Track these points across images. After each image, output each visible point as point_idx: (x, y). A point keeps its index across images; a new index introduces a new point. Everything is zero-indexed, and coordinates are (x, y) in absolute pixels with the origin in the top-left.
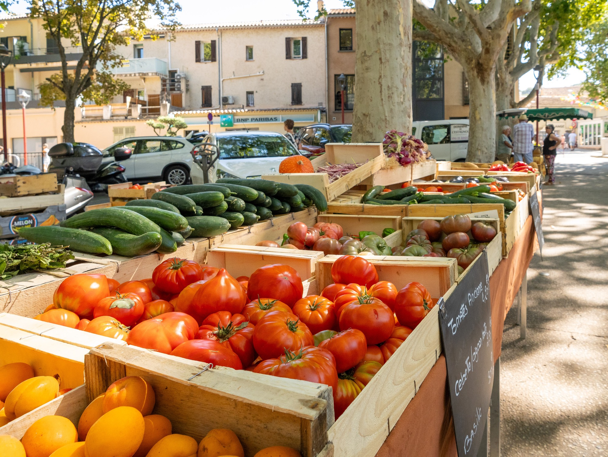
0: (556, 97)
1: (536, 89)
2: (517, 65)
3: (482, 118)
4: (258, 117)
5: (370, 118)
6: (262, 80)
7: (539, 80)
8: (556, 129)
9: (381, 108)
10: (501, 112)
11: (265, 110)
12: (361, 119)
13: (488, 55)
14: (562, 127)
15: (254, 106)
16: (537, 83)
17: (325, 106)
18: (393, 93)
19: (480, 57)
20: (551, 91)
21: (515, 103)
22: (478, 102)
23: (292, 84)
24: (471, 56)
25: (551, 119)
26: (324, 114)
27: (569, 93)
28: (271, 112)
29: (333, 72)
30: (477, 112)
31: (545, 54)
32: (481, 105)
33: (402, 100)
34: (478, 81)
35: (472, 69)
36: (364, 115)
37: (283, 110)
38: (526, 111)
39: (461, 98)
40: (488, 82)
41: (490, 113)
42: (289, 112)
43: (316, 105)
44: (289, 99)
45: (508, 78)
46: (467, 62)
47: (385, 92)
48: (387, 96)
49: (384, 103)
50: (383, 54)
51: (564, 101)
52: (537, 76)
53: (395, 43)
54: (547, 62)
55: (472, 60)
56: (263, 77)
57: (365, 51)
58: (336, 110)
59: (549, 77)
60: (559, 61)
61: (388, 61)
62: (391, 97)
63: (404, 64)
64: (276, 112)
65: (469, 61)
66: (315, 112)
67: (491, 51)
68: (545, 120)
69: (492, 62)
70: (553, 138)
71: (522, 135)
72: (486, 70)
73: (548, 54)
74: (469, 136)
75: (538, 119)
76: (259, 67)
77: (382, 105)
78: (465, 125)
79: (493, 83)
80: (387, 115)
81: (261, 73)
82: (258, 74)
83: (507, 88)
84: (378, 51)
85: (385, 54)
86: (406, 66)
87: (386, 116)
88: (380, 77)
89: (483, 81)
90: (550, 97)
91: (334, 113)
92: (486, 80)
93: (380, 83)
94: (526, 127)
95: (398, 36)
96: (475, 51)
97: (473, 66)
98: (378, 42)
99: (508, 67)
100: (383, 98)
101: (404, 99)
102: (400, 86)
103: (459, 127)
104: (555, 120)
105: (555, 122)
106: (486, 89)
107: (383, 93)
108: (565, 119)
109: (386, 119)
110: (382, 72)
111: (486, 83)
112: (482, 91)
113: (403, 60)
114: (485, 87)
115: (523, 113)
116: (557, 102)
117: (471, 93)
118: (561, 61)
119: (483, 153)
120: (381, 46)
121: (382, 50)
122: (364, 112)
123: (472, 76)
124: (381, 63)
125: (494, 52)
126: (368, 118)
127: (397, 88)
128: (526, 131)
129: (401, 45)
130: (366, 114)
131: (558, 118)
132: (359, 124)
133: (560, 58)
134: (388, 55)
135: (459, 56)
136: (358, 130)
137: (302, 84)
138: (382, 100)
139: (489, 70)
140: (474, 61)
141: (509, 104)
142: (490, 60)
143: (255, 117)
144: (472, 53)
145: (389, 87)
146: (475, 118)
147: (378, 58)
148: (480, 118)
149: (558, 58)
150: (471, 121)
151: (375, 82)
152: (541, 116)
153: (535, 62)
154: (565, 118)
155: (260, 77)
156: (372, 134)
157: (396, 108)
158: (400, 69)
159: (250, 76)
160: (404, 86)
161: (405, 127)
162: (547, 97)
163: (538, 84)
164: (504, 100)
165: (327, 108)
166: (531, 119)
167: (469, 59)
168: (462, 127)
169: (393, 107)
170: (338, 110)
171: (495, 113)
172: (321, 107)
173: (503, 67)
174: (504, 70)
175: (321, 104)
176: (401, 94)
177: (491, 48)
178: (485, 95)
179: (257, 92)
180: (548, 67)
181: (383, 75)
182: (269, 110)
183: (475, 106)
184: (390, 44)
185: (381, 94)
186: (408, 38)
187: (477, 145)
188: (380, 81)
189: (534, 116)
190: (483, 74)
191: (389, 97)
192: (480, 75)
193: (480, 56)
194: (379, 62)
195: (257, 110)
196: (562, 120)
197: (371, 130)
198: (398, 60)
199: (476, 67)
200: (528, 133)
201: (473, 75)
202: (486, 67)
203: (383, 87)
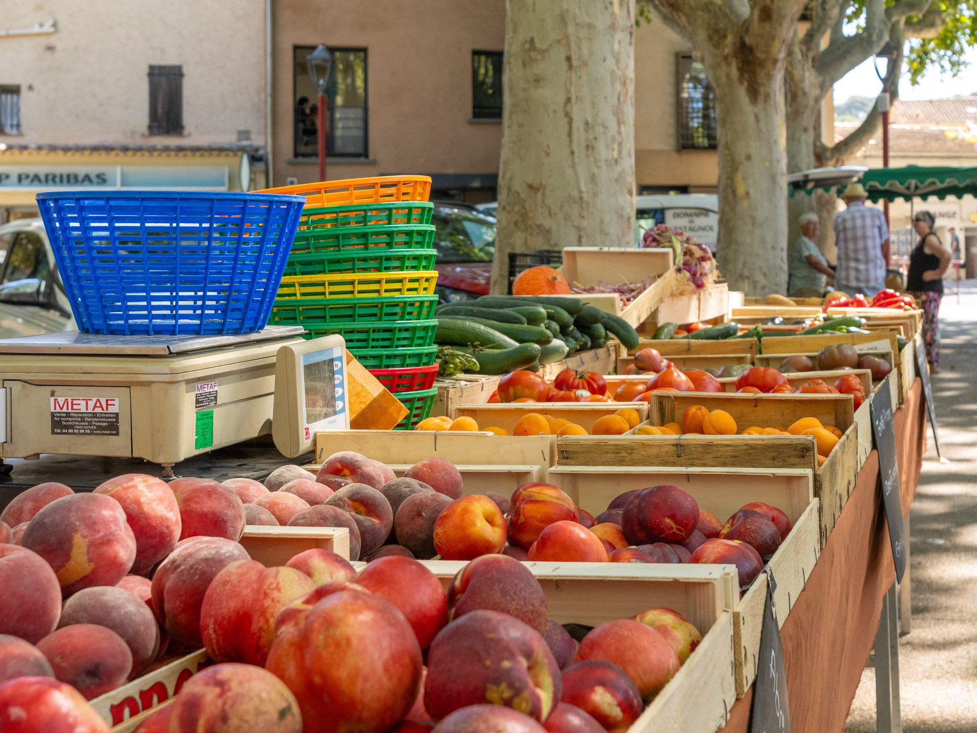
0: (933, 127)
1: (880, 109)
2: (833, 43)
3: (752, 192)
4: (42, 170)
5: (544, 195)
6: (51, 49)
7: (890, 85)
8: (939, 222)
9: (569, 172)
10: (798, 176)
11: (66, 149)
12: (523, 196)
13: (767, 26)
14: (953, 215)
15: (20, 134)
16: (884, 91)
17: (260, 140)
18: (596, 139)
19: (747, 30)
20: (918, 111)
21: (824, 149)
22: (740, 151)
23: (152, 68)
24: (721, 25)
25: (924, 197)
26: (261, 166)
27: (967, 116)
28: (86, 156)
29: (290, 38)
30: (739, 176)
31: (903, 13)
32: (749, 158)
33: (615, 154)
34: (742, 93)
35: (726, 58)
36: (531, 187)
37: (125, 149)
38: (861, 175)
39: (672, 131)
40: (767, 97)
41: (773, 179)
42: (146, 157)
43: (228, 139)
44: (141, 116)
45: (809, 78)
46: (710, 38)
47: (580, 135)
48: (584, 144)
49: (576, 160)
50: (574, 47)
51: (955, 139)
52: (883, 73)
53: (601, 23)
54: (909, 33)
55: (725, 36)
56: (52, 41)
57: (532, 41)
58: (296, 155)
59: (916, 73)
60: (940, 29)
61: (585, 64)
62: (593, 148)
63: (619, 73)
64: (103, 157)
65: (716, 38)
66: (232, 160)
67: (775, 15)
68: (908, 198)
69: (777, 43)
70: (932, 247)
71: (855, 239)
72: (762, 65)
73: (913, 14)
74: (719, 240)
75: (890, 196)
76: (39, 8)
77: (573, 166)
78: (705, 211)
79: (779, 98)
80: (583, 188)
81: (48, 28)
82: (36, 29)
83: (806, 107)
84: (564, 41)
85: (580, 48)
86: (624, 76)
87: (580, 192)
88: (569, 100)
89: (754, 92)
90: (917, 127)
91: (290, 163)
92: (762, 90)
93: (567, 114)
94: (863, 217)
95: (606, 8)
96: (732, 12)
97: (727, 51)
98: (563, 21)
99: (809, 49)
100: (575, 148)
101: (620, 152)
102: (612, 123)
103: (686, 215)
104: (933, 199)
105: (933, 205)
106: (762, 116)
107: (574, 138)
108: (959, 197)
109: (581, 198)
110: (573, 90)
111: (761, 99)
112: (752, 119)
113: (618, 62)
114: (759, 109)
115: (855, 179)
116: (935, 145)
117: (724, 125)
118: (947, 30)
119: (755, 288)
120: (571, 29)
121: (572, 38)
122: (530, 181)
123: (724, 80)
124: (571, 67)
125: (782, 17)
126: (539, 195)
127: (605, 127)
128: (864, 227)
129: (613, 27)
130: (536, 184)
131: (941, 194)
132: (516, 209)
133: (944, 22)
134: (585, 51)
135: (689, 22)
136: (516, 223)
137: (185, 70)
138: (572, 153)
139: (769, 65)
140: (730, 39)
141: (812, 153)
142: (774, 37)
143: (32, 170)
144: (726, 16)
145: (587, 124)
146: (734, 192)
147: (563, 55)
148: (747, 193)
149: (938, 22)
150: (723, 201)
151: (555, 111)
152: (899, 187)
153: (880, 37)
154: (959, 193)
155: (44, 41)
156: (549, 232)
157: (604, 174)
158: (612, 84)
159: (8, 36)
160: (619, 123)
161: (622, 216)
162: (908, 127)
163: (888, 96)
164: (799, 141)
165: (269, 149)
166: (874, 195)
167: (717, 31)
168: (697, 215)
169: (595, 170)
170: (304, 155)
171: (784, 182)
172: (245, 143)
173: (797, 49)
174: (799, 56)
175: (244, 134)
176: (613, 139)
177: (774, 7)
178: (760, 130)
179: (30, 88)
180: (911, 43)
181: (573, 97)
182: (79, 149)
183: (733, 160)
184: (591, 26)
185: (571, 141)
186: (628, 11)
187: (740, 266)
188: (568, 109)
189: (880, 187)
190: (754, 73)
191: (587, 147)
192: (746, 76)
193: (746, 26)
194: (564, 65)
195: (40, 148)
196: (951, 198)
197: (547, 223)
198: (608, 62)
199: (735, 54)
200: (869, 233)
201: (728, 75)
202: (761, 56)
203: (575, 125)
